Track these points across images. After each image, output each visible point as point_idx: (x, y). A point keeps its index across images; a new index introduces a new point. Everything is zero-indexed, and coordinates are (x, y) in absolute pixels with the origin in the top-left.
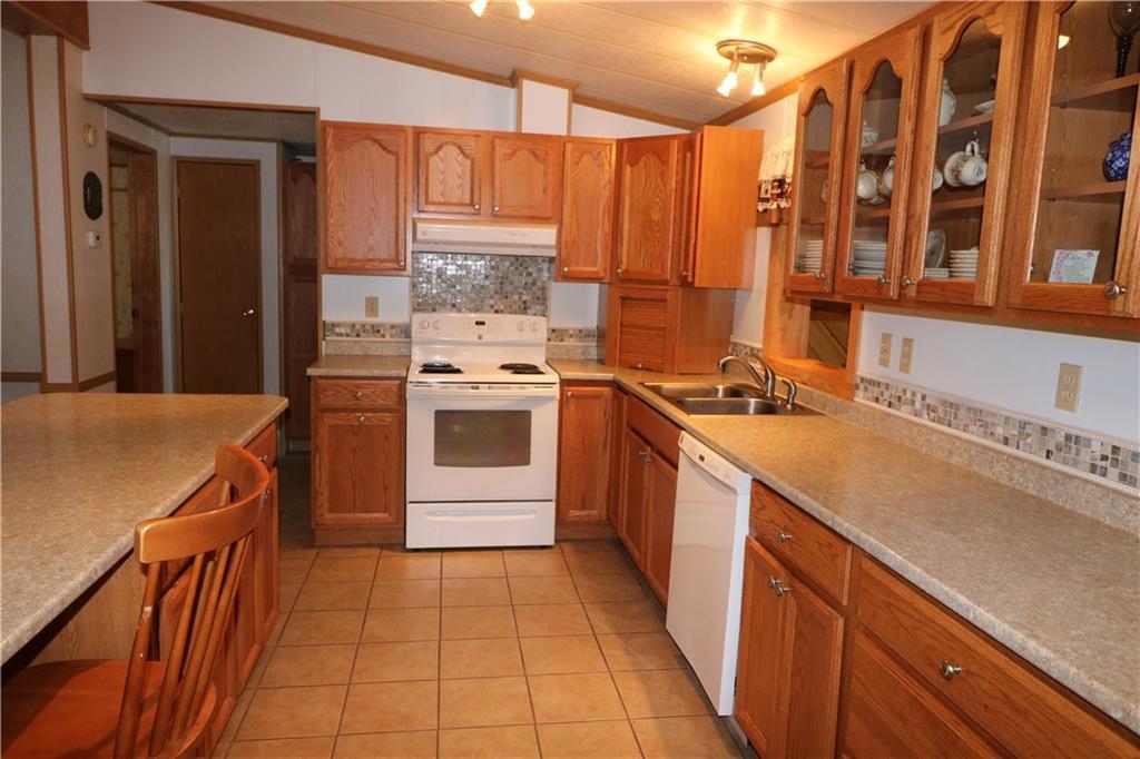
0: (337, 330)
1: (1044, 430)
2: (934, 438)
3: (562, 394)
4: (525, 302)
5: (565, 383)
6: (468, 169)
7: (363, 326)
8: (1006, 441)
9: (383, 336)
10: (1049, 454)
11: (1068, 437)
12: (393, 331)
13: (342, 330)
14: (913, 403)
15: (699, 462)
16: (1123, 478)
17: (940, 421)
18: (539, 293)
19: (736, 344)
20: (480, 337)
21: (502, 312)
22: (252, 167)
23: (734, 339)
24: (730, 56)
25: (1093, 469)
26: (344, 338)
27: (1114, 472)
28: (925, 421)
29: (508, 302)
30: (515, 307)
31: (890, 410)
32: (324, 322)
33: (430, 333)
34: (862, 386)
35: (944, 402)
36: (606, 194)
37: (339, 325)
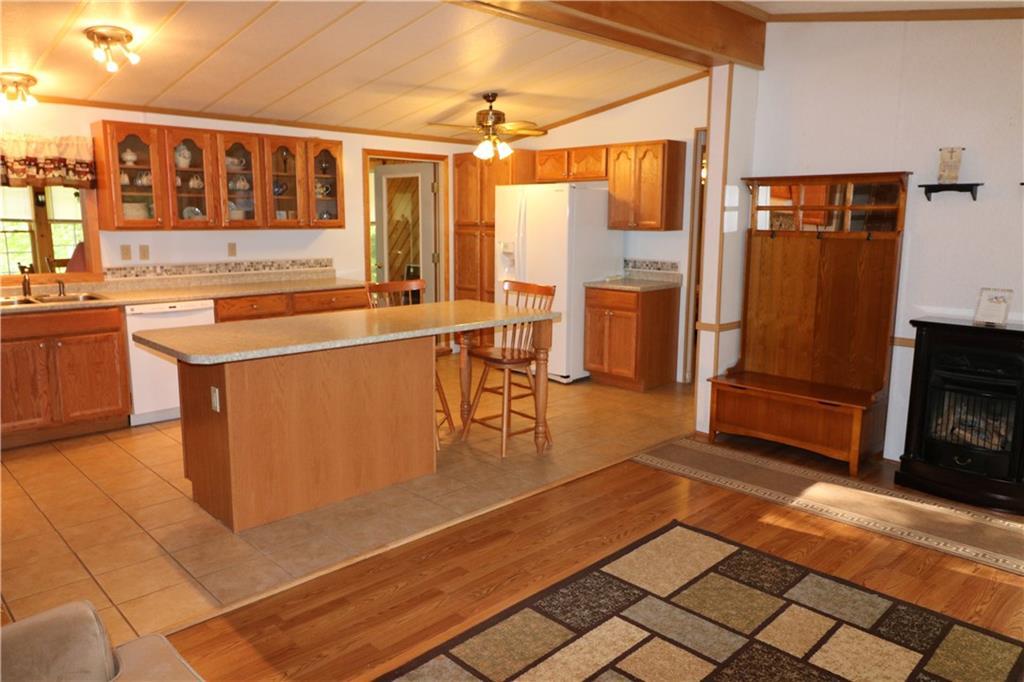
1: (226, 264)
2: (174, 281)
8: (211, 272)
10: (229, 271)
14: (155, 271)
15: (172, 309)
16: (255, 270)
25: (246, 270)
27: (252, 269)
31: (138, 278)
34: (108, 273)
35: (173, 266)
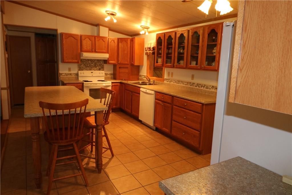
0: (63, 75)
1: (190, 83)
2: (177, 86)
3: (112, 85)
4: (100, 68)
5: (112, 83)
6: (91, 43)
7: (68, 74)
8: (186, 85)
9: (72, 75)
10: (191, 86)
11: (193, 83)
12: (74, 75)
13: (64, 75)
14: (173, 81)
15: (146, 92)
16: (199, 87)
17: (177, 83)
18: (102, 67)
19: (140, 75)
20: (92, 75)
21: (95, 70)
22: (29, 38)
23: (140, 74)
24: (142, 28)
25: (196, 86)
26: (64, 76)
27: (198, 87)
28: (175, 84)
29: (97, 68)
30: (98, 69)
31: (170, 83)
32: (60, 73)
33: (82, 75)
34: (165, 80)
36: (116, 48)
37: (63, 74)
